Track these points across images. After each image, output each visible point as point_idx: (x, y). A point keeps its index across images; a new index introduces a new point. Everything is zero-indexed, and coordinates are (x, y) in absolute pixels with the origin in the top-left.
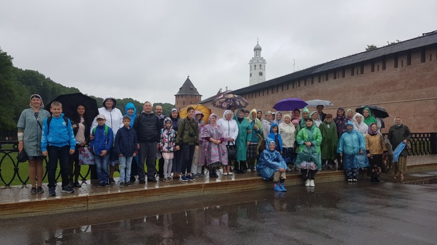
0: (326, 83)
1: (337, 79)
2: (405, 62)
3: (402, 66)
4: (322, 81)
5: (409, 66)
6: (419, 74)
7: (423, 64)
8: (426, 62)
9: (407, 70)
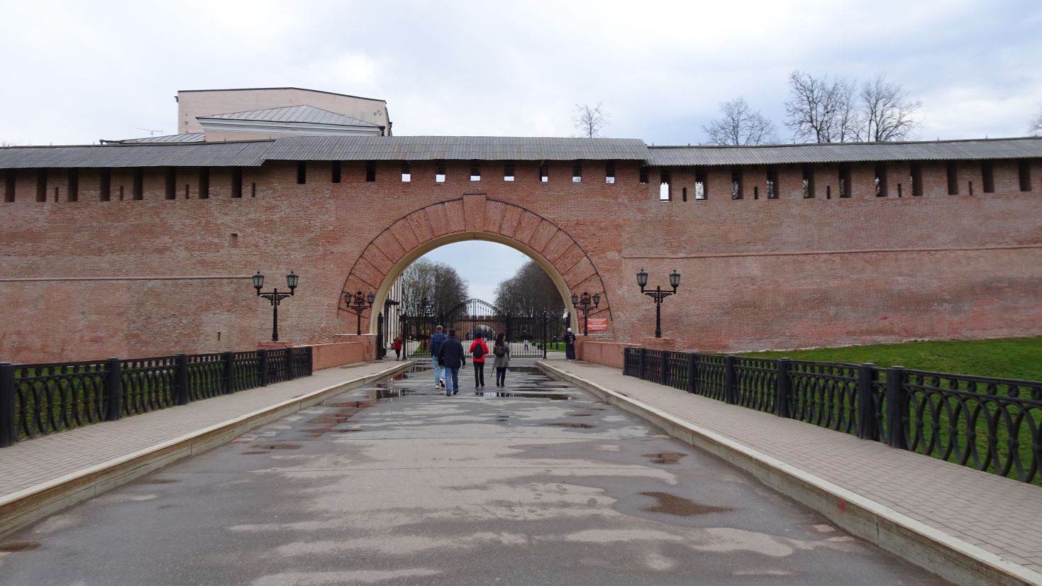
2: (64, 192)
5: (72, 204)
6: (95, 224)
7: (105, 204)
8: (112, 201)
9: (68, 210)
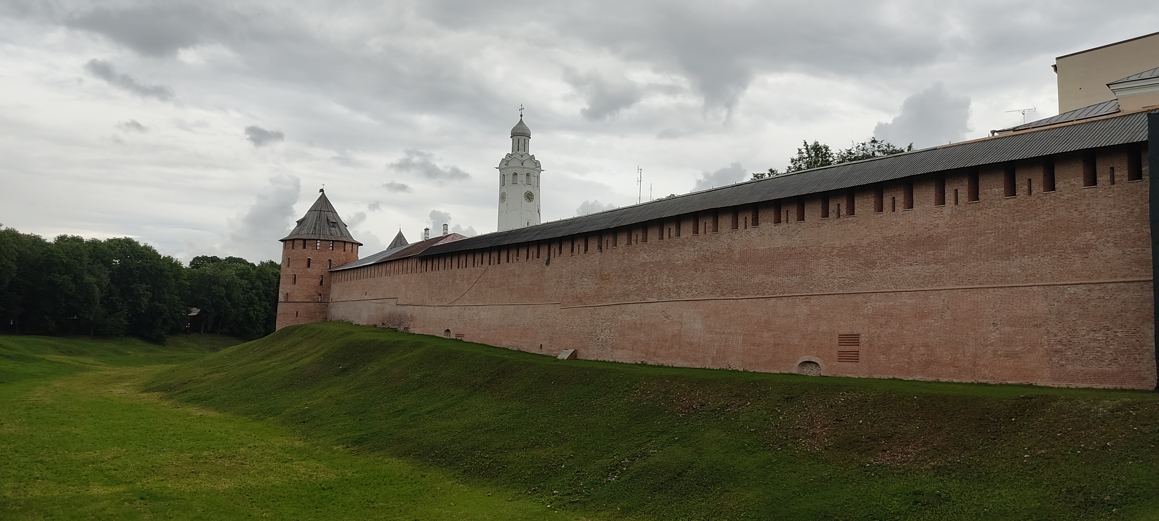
0: (754, 232)
1: (783, 225)
2: (964, 192)
3: (956, 203)
4: (741, 226)
5: (975, 204)
6: (1001, 225)
7: (1011, 201)
8: (1019, 197)
9: (969, 213)
